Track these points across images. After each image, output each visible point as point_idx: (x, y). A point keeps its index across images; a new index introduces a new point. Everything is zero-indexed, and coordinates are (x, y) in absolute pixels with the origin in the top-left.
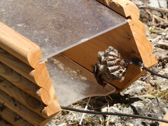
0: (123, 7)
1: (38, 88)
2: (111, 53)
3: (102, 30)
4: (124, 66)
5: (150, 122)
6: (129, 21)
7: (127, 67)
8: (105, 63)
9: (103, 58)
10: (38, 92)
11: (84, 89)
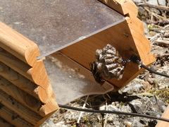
0: (121, 4)
1: (36, 86)
2: (109, 51)
3: (100, 28)
4: (122, 64)
5: (149, 120)
6: (127, 18)
7: (125, 65)
8: (103, 61)
9: (101, 56)
10: (35, 91)
11: (82, 87)
